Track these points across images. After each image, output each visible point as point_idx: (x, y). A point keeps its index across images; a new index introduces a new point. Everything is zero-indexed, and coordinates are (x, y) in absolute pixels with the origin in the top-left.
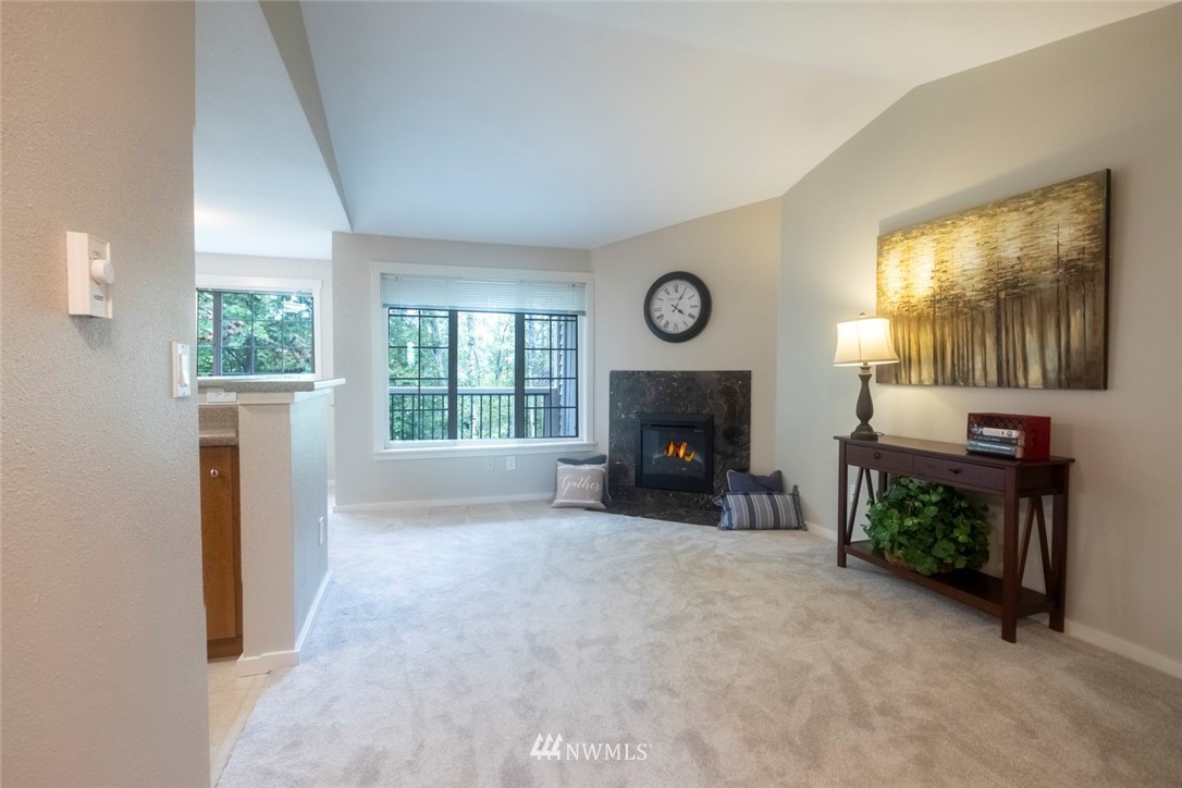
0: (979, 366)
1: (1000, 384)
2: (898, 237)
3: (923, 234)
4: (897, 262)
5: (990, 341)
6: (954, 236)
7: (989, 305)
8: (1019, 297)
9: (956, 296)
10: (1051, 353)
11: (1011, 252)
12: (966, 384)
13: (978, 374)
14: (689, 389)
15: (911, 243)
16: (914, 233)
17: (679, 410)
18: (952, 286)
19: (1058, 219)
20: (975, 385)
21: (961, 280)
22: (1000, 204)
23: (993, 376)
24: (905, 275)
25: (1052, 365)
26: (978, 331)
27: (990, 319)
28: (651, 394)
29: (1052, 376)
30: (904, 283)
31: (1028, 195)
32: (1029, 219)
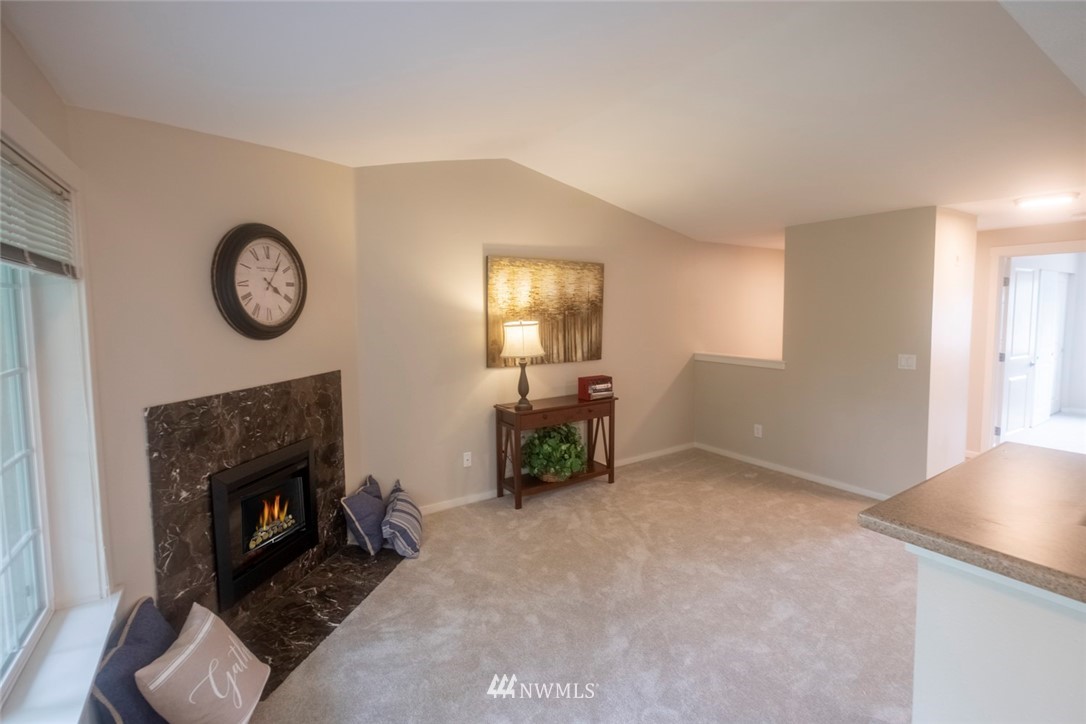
0: (555, 351)
1: (565, 361)
2: (505, 262)
3: (523, 266)
4: (505, 280)
5: (561, 337)
6: (543, 273)
7: (560, 317)
8: (574, 315)
9: (544, 310)
10: (585, 344)
11: (570, 290)
12: (549, 362)
13: (555, 356)
14: (285, 409)
15: (516, 269)
16: (518, 263)
17: (273, 446)
18: (542, 304)
19: (589, 280)
20: (553, 362)
21: (546, 300)
22: (566, 263)
23: (562, 357)
24: (511, 290)
25: (585, 349)
26: (555, 331)
27: (561, 325)
28: (233, 432)
29: (585, 355)
30: (510, 296)
31: (576, 263)
32: (579, 276)
